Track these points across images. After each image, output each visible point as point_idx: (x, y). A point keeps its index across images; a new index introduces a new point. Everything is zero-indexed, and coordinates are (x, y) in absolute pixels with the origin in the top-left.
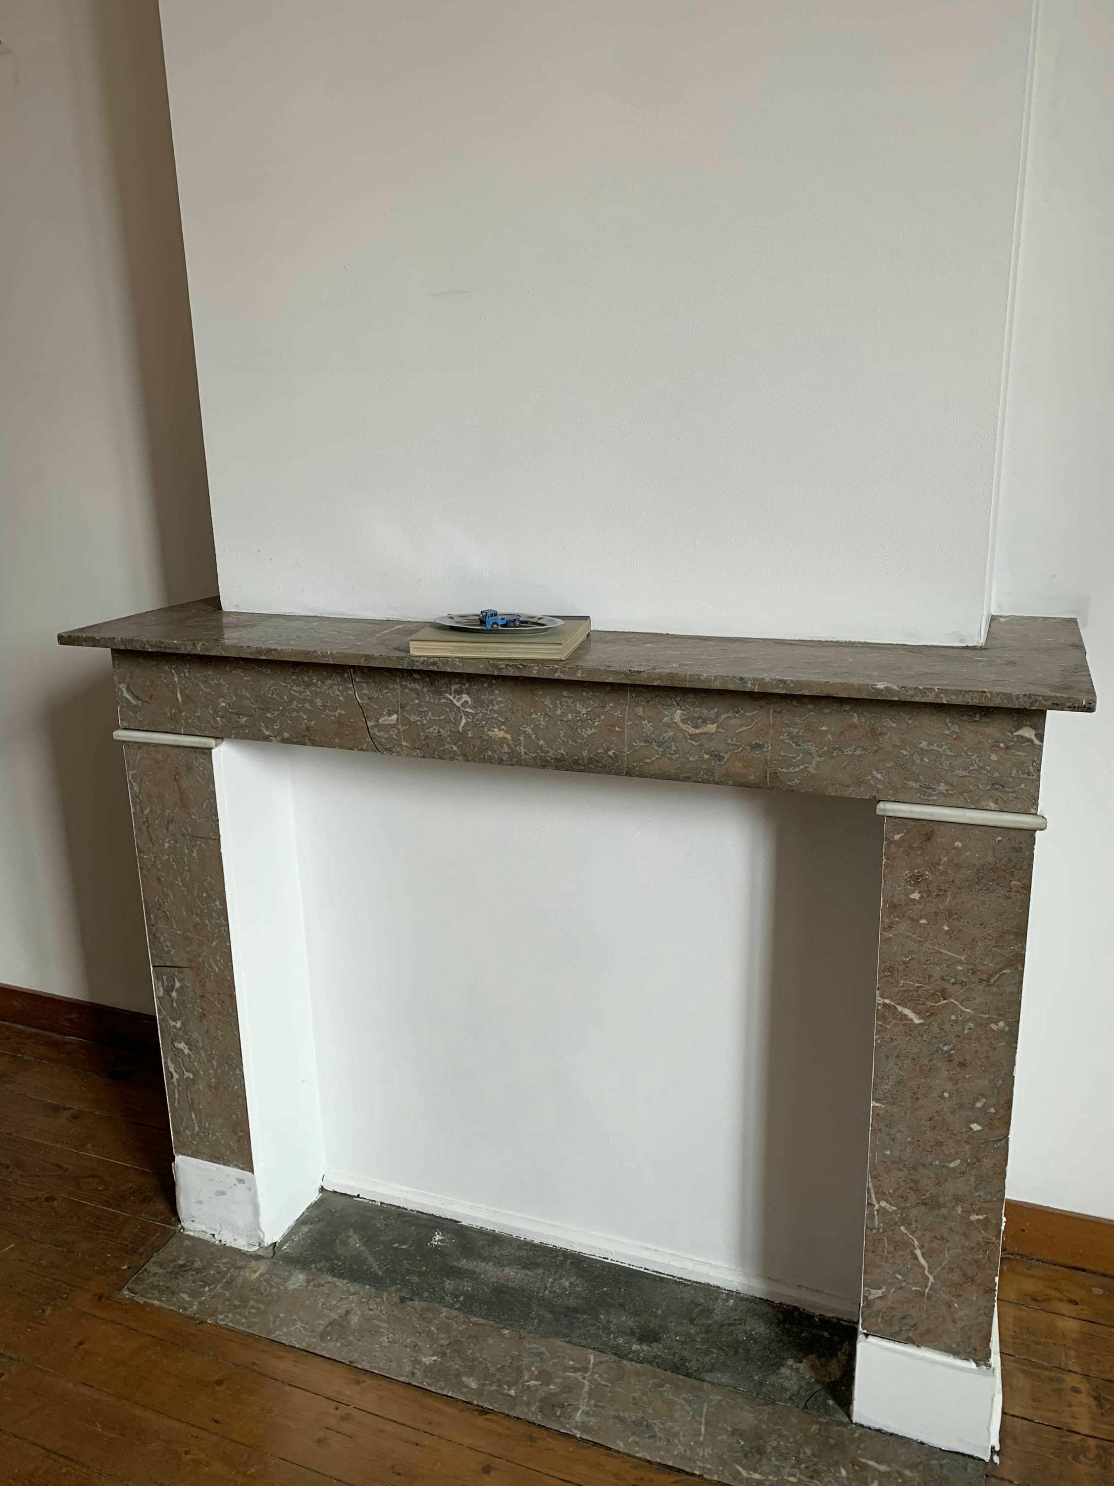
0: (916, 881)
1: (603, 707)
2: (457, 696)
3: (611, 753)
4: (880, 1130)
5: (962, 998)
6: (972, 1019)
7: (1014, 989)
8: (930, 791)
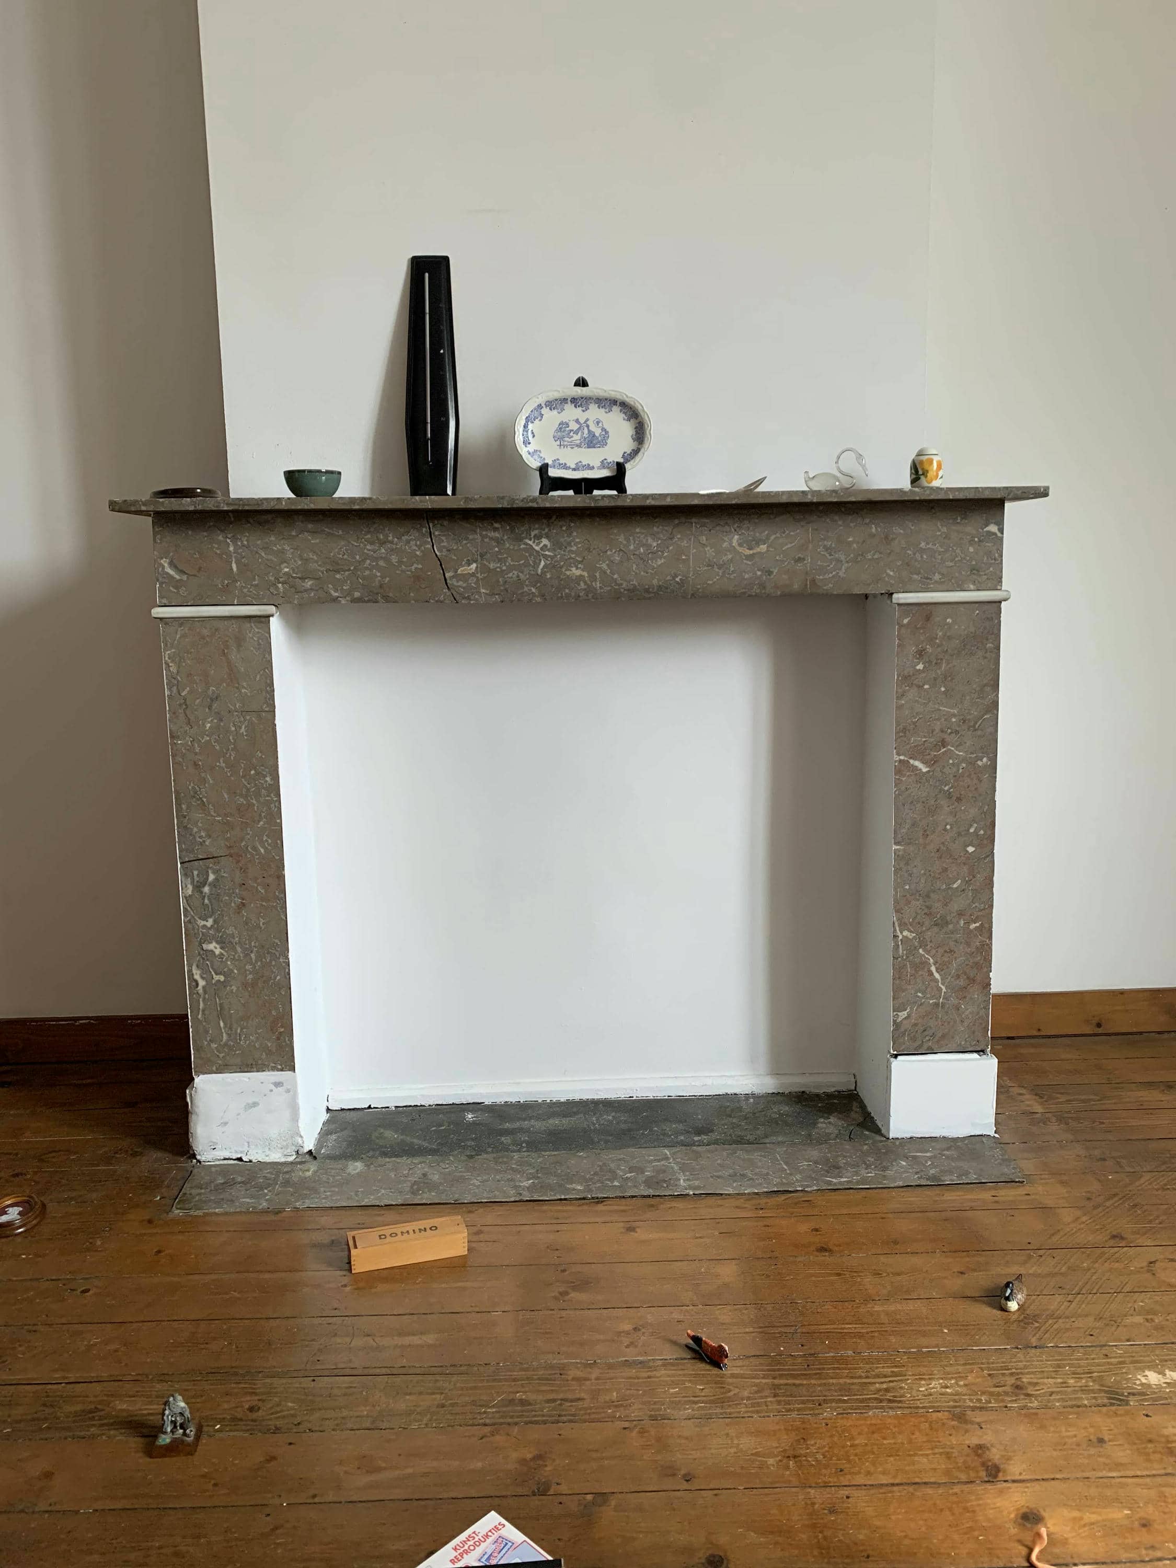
0: (921, 654)
1: (671, 539)
2: (536, 541)
3: (678, 579)
4: (901, 869)
5: (957, 743)
6: (964, 760)
7: (991, 729)
8: (928, 581)
